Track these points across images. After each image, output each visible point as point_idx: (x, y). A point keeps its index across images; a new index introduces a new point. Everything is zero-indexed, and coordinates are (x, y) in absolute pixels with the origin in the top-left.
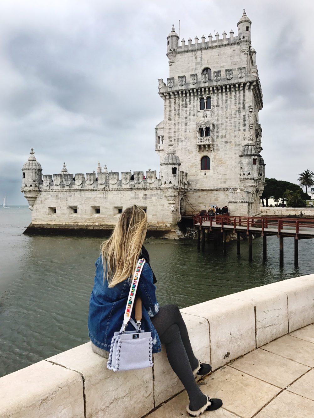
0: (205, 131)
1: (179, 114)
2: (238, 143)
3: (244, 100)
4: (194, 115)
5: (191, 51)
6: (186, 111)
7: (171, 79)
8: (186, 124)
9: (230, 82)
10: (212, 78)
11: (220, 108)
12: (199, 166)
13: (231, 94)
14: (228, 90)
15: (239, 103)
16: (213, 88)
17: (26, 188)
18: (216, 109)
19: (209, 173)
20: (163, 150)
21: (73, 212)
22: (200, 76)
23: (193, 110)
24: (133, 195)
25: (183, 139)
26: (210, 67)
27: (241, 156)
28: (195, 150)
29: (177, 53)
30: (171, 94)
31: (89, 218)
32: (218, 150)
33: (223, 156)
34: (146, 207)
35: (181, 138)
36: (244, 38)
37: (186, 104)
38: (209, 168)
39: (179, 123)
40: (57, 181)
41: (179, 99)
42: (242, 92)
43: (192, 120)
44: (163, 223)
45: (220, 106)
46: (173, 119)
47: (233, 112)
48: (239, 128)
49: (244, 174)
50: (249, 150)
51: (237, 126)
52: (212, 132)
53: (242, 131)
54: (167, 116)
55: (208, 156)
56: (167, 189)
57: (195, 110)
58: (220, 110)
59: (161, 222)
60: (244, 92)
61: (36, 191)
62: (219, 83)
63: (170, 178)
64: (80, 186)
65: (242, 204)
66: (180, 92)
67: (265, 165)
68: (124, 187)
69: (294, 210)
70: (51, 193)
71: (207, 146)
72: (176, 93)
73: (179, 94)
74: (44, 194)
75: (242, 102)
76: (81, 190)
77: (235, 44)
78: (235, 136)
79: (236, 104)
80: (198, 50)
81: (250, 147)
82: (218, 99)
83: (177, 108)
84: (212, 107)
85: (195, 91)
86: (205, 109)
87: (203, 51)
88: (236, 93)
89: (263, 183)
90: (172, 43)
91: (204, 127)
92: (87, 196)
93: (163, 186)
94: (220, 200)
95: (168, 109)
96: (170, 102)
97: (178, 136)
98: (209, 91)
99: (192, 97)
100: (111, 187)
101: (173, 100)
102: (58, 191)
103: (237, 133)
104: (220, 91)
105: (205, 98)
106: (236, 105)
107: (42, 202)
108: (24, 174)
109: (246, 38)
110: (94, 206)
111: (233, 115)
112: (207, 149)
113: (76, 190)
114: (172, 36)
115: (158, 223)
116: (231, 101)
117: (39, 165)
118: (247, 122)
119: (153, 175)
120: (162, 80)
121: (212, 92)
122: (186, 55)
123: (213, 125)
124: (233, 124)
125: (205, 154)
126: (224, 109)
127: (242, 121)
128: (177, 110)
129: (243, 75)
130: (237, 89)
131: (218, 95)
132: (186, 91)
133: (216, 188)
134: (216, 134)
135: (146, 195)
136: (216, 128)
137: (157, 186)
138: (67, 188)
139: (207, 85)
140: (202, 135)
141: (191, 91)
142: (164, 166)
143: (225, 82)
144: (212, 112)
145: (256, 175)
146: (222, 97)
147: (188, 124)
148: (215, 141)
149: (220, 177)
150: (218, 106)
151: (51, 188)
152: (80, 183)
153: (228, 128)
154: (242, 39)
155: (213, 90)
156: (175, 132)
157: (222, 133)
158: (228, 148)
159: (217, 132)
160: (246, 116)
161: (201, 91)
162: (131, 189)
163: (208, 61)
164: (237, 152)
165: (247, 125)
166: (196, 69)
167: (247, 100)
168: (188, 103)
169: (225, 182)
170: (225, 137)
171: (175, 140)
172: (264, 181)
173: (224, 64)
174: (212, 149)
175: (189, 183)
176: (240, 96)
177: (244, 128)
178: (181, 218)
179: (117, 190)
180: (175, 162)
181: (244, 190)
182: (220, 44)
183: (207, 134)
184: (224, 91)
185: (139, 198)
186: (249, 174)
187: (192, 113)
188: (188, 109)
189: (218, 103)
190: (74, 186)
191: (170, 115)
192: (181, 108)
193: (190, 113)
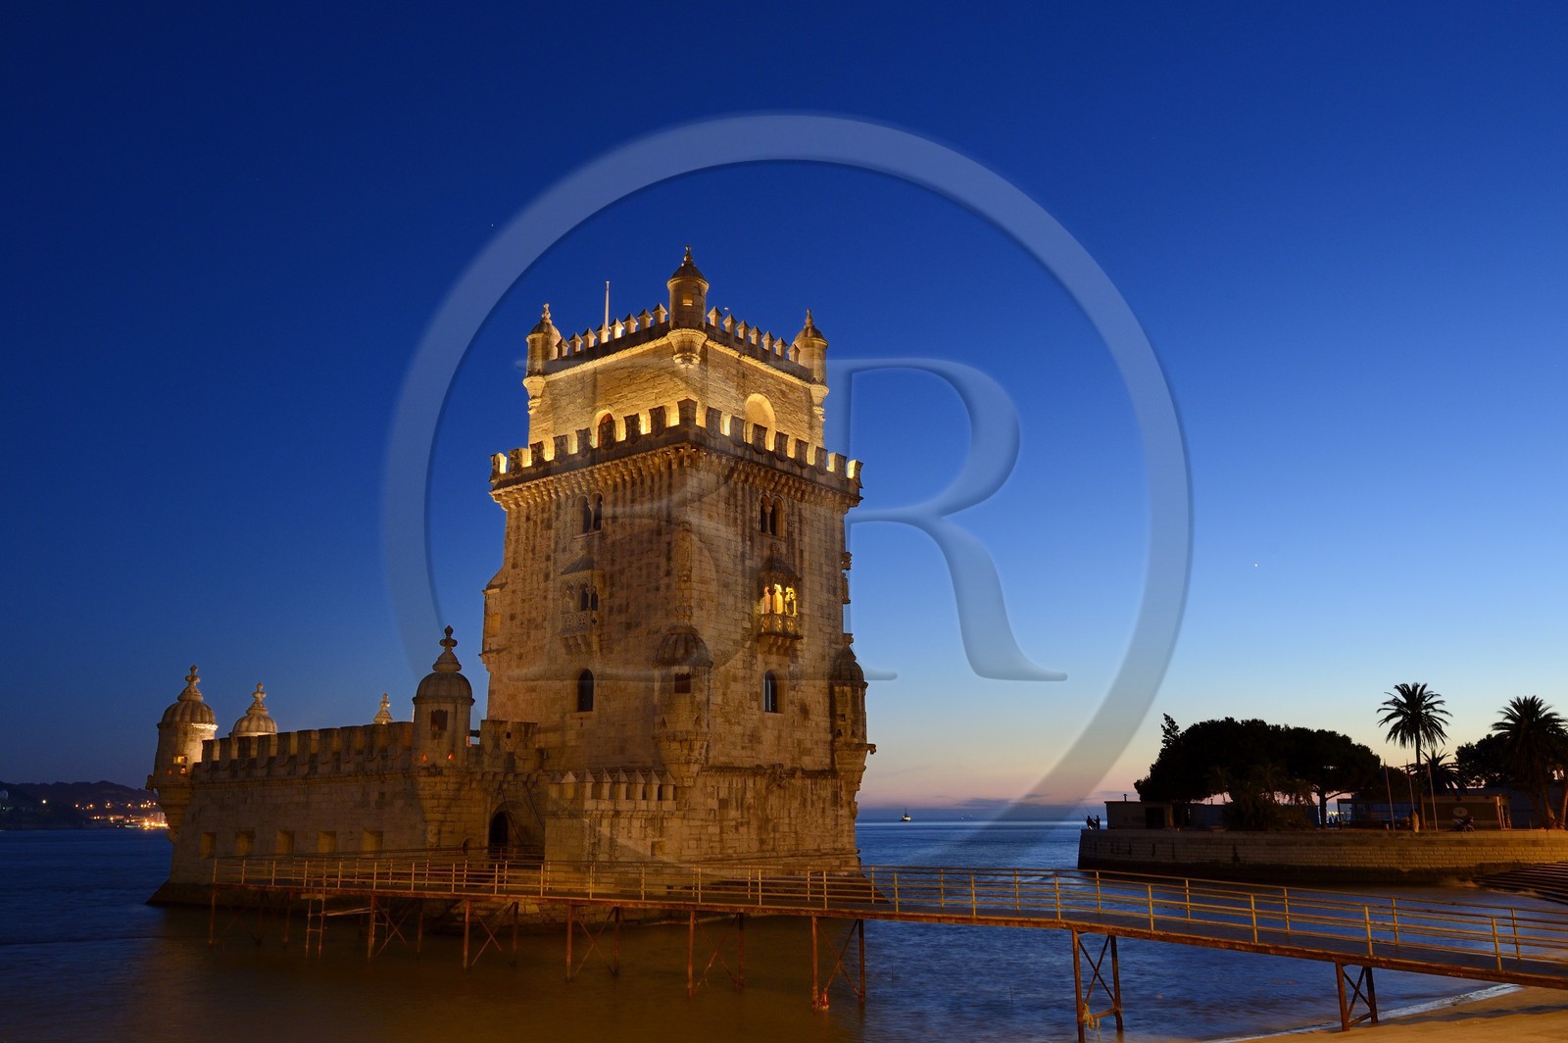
1: (533, 550)
3: (670, 499)
4: (564, 550)
6: (549, 538)
8: (547, 577)
11: (618, 526)
12: (571, 701)
16: (600, 470)
18: (610, 528)
19: (590, 720)
23: (564, 536)
24: (358, 796)
28: (559, 650)
29: (544, 379)
30: (517, 493)
32: (610, 651)
33: (621, 670)
35: (534, 619)
37: (549, 520)
38: (591, 706)
39: (532, 573)
41: (536, 506)
43: (559, 564)
46: (522, 563)
47: (645, 536)
48: (656, 581)
50: (670, 647)
51: (653, 577)
53: (662, 589)
54: (511, 555)
55: (591, 669)
57: (568, 535)
58: (619, 530)
60: (670, 475)
63: (422, 742)
68: (345, 770)
70: (213, 793)
71: (580, 640)
74: (199, 794)
76: (263, 785)
77: (661, 341)
78: (649, 607)
81: (673, 639)
82: (616, 498)
83: (531, 532)
84: (603, 524)
85: (564, 482)
86: (591, 529)
87: (599, 370)
88: (653, 481)
90: (535, 353)
95: (513, 535)
96: (518, 516)
97: (530, 612)
99: (562, 501)
101: (523, 512)
105: (589, 499)
111: (645, 545)
118: (673, 564)
122: (564, 383)
123: (603, 576)
124: (644, 571)
125: (582, 662)
126: (627, 527)
127: (663, 560)
128: (531, 538)
130: (652, 469)
131: (616, 489)
134: (607, 603)
135: (382, 795)
136: (608, 584)
137: (406, 767)
141: (556, 482)
144: (603, 537)
145: (683, 726)
146: (624, 494)
147: (552, 575)
148: (605, 623)
149: (612, 733)
150: (614, 519)
153: (635, 583)
156: (523, 601)
157: (620, 597)
158: (632, 641)
159: (611, 596)
160: (673, 545)
163: (607, 394)
164: (651, 650)
165: (675, 572)
167: (676, 499)
168: (554, 514)
169: (622, 750)
170: (626, 611)
171: (522, 624)
174: (595, 648)
176: (660, 488)
177: (666, 580)
187: (561, 543)
188: (552, 533)
189: (614, 511)
191: (515, 552)
192: (538, 530)
193: (556, 544)
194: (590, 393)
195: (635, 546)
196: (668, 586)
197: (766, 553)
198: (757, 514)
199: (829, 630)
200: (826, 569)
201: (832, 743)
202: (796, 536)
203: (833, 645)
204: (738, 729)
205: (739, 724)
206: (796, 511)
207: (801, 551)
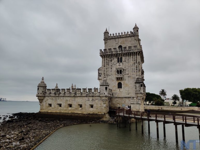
0: (120, 72)
1: (108, 64)
2: (134, 77)
3: (136, 59)
5: (114, 39)
6: (111, 63)
7: (105, 50)
8: (111, 68)
9: (130, 52)
10: (123, 50)
12: (117, 87)
13: (131, 56)
14: (129, 55)
15: (134, 60)
16: (123, 54)
17: (39, 95)
18: (124, 62)
19: (121, 90)
20: (101, 79)
21: (59, 106)
22: (117, 49)
23: (115, 63)
24: (87, 99)
25: (110, 75)
26: (122, 45)
27: (135, 83)
28: (115, 80)
29: (108, 39)
30: (105, 56)
31: (67, 109)
32: (125, 80)
33: (128, 83)
34: (93, 105)
36: (136, 34)
37: (111, 60)
38: (121, 88)
39: (108, 68)
40: (53, 92)
41: (108, 58)
42: (135, 56)
43: (114, 67)
44: (101, 112)
45: (126, 61)
46: (106, 66)
47: (132, 64)
49: (137, 91)
50: (139, 80)
51: (134, 70)
52: (123, 72)
53: (136, 72)
54: (103, 65)
55: (121, 82)
56: (103, 97)
58: (126, 63)
59: (100, 112)
60: (136, 56)
61: (43, 96)
62: (126, 52)
63: (104, 92)
64: (63, 95)
65: (136, 105)
66: (109, 55)
67: (145, 87)
68: (83, 95)
69: (158, 107)
70: (50, 97)
71: (120, 78)
72: (107, 56)
73: (108, 56)
74: (47, 98)
75: (135, 60)
76: (63, 96)
77: (132, 36)
78: (133, 74)
79: (133, 60)
80: (117, 38)
81: (139, 79)
82: (125, 58)
83: (108, 62)
84: (123, 62)
85: (115, 55)
86: (120, 62)
87: (119, 39)
88: (133, 56)
89: (145, 95)
90: (106, 35)
91: (119, 70)
92: (66, 99)
93: (101, 95)
94: (126, 102)
95: (104, 62)
96: (105, 59)
97: (108, 73)
98: (121, 55)
99: (114, 57)
100: (77, 95)
101: (106, 59)
102: (53, 96)
103: (133, 73)
104: (126, 55)
105: (120, 58)
107: (45, 101)
108: (38, 88)
109: (137, 34)
110: (69, 104)
111: (132, 65)
112: (120, 79)
113: (61, 96)
114: (106, 33)
115: (98, 113)
116: (131, 59)
117: (46, 85)
118: (138, 69)
119: (97, 90)
120: (101, 50)
121: (122, 55)
122: (112, 40)
123: (123, 69)
124: (132, 69)
125: (120, 81)
126: (128, 63)
127: (135, 68)
129: (136, 49)
130: (133, 55)
131: (125, 57)
132: (111, 55)
133: (125, 97)
134: (124, 73)
135: (93, 99)
137: (98, 95)
138: (57, 95)
139: (120, 52)
140: (118, 73)
141: (114, 55)
142: (102, 86)
143: (128, 52)
144: (123, 64)
145: (142, 91)
146: (127, 58)
147: (112, 68)
148: (124, 76)
149: (126, 92)
150: (125, 61)
151: (50, 95)
152: (63, 93)
153: (130, 71)
154: (135, 35)
155: (123, 55)
156: (106, 72)
157: (127, 73)
158: (130, 79)
159: (125, 72)
160: (137, 66)
161: (118, 55)
162: (86, 96)
163: (121, 43)
164: (134, 81)
166: (116, 46)
167: (138, 59)
168: (112, 59)
169: (128, 94)
170: (128, 74)
171: (106, 75)
172: (145, 94)
173: (128, 44)
174: (123, 79)
175: (112, 94)
176: (134, 57)
177: (136, 71)
178: (109, 111)
179: (80, 96)
180: (107, 85)
181: (137, 98)
182: (126, 36)
183: (121, 73)
184: (128, 55)
185: (90, 100)
186: (139, 91)
187: (114, 64)
188: (112, 62)
189: (125, 60)
190: (60, 94)
191: (104, 64)
192: (109, 61)
193: (113, 64)
194: (117, 42)
195: (129, 65)
196: (137, 72)
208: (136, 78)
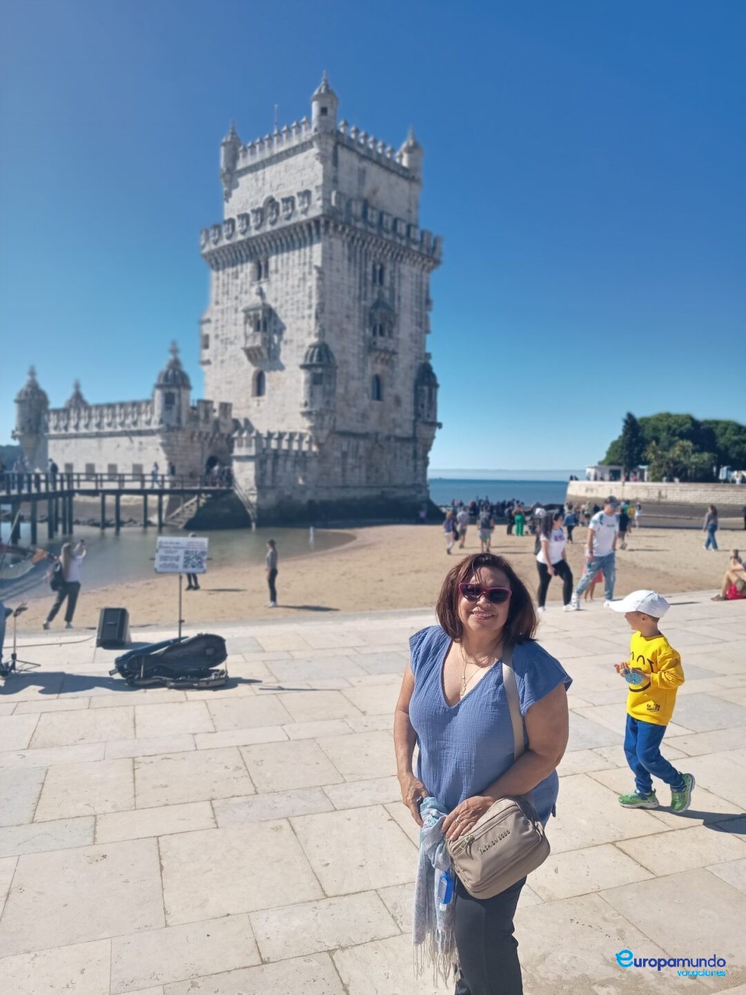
1: (228, 292)
2: (300, 343)
3: (311, 259)
6: (237, 285)
8: (236, 310)
9: (289, 223)
11: (278, 276)
12: (252, 389)
13: (294, 246)
14: (288, 239)
15: (305, 264)
18: (274, 277)
19: (263, 402)
23: (246, 283)
24: (128, 445)
25: (232, 339)
26: (274, 195)
27: (301, 367)
28: (244, 358)
29: (232, 175)
30: (216, 255)
32: (275, 358)
35: (230, 338)
36: (316, 130)
37: (237, 272)
38: (263, 393)
39: (227, 308)
41: (228, 263)
42: (308, 240)
43: (243, 302)
45: (280, 272)
46: (220, 302)
47: (296, 283)
48: (302, 312)
51: (301, 310)
53: (306, 318)
54: (214, 296)
55: (262, 371)
57: (248, 282)
58: (279, 279)
60: (311, 240)
62: (276, 227)
66: (227, 252)
68: (118, 429)
73: (226, 255)
75: (307, 260)
76: (76, 436)
77: (306, 143)
78: (298, 329)
79: (299, 264)
82: (278, 260)
83: (226, 281)
84: (270, 275)
86: (262, 278)
88: (300, 243)
91: (251, 313)
92: (82, 446)
95: (215, 284)
97: (227, 334)
99: (245, 258)
100: (105, 430)
103: (300, 323)
104: (278, 242)
105: (261, 258)
106: (301, 267)
111: (295, 288)
112: (258, 357)
113: (72, 436)
114: (224, 144)
117: (44, 395)
121: (268, 245)
124: (295, 307)
125: (258, 367)
126: (285, 277)
127: (306, 299)
128: (226, 285)
129: (306, 205)
130: (300, 236)
131: (277, 251)
132: (233, 248)
134: (273, 327)
135: (141, 444)
139: (258, 233)
143: (284, 224)
144: (270, 283)
145: (318, 406)
149: (277, 410)
150: (277, 271)
153: (289, 313)
155: (270, 243)
156: (223, 326)
159: (275, 322)
162: (126, 434)
163: (271, 185)
164: (300, 359)
167: (315, 256)
171: (222, 341)
184: (284, 242)
185: (134, 449)
186: (306, 404)
187: (245, 287)
188: (239, 282)
189: (277, 266)
191: (217, 295)
193: (242, 288)
194: (260, 183)
195: (289, 289)
196: (310, 316)
197: (376, 296)
198: (370, 270)
199: (416, 350)
200: (416, 310)
201: (415, 421)
202: (396, 286)
203: (419, 361)
204: (354, 410)
205: (355, 406)
206: (397, 269)
207: (399, 298)
208: (307, 345)
